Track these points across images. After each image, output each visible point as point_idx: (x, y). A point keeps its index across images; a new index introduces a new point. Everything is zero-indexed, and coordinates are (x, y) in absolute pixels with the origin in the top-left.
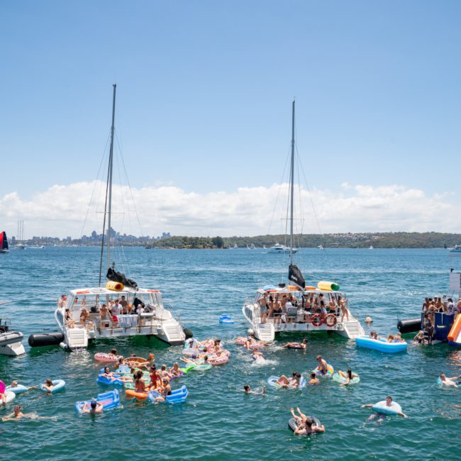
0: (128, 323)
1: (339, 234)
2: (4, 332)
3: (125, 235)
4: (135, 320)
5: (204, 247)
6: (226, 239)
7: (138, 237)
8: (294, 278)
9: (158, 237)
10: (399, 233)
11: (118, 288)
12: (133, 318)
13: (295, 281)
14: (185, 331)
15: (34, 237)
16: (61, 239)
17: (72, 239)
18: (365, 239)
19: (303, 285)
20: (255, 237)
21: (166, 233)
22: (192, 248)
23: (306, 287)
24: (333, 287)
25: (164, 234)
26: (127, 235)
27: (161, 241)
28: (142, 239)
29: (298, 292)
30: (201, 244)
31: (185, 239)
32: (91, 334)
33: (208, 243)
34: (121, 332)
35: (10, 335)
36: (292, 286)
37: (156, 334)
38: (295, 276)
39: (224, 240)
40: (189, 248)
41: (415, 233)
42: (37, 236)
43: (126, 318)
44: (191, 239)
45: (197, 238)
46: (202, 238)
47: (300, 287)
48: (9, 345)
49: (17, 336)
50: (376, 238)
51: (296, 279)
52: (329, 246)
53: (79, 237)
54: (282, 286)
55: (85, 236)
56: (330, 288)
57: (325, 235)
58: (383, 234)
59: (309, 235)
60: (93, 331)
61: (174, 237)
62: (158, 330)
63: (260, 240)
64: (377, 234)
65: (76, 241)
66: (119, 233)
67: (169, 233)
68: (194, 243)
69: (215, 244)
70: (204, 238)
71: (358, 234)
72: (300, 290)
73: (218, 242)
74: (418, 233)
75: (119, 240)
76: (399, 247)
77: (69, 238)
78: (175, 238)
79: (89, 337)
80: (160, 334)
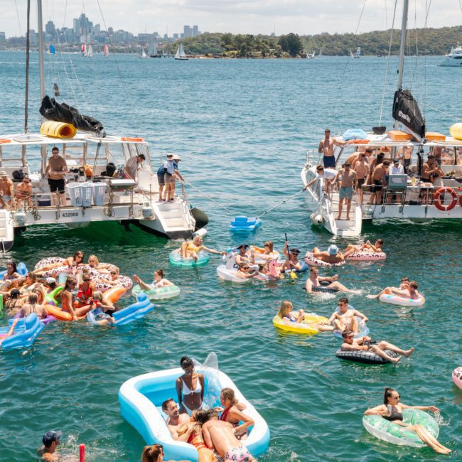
0: (88, 197)
3: (111, 29)
4: (101, 191)
5: (264, 55)
6: (307, 38)
9: (176, 35)
12: (96, 188)
13: (405, 122)
14: (194, 212)
20: (365, 35)
21: (191, 27)
22: (241, 56)
25: (186, 28)
26: (115, 30)
28: (143, 39)
30: (258, 49)
31: (227, 39)
32: (19, 219)
33: (272, 46)
34: (76, 214)
37: (141, 218)
38: (406, 112)
39: (303, 42)
40: (234, 56)
43: (84, 189)
44: (239, 39)
46: (260, 36)
60: (22, 214)
61: (207, 34)
62: (144, 212)
63: (374, 41)
66: (98, 26)
67: (196, 27)
68: (244, 47)
69: (284, 49)
70: (265, 37)
73: (291, 46)
75: (102, 40)
78: (208, 37)
79: (16, 225)
80: (148, 219)
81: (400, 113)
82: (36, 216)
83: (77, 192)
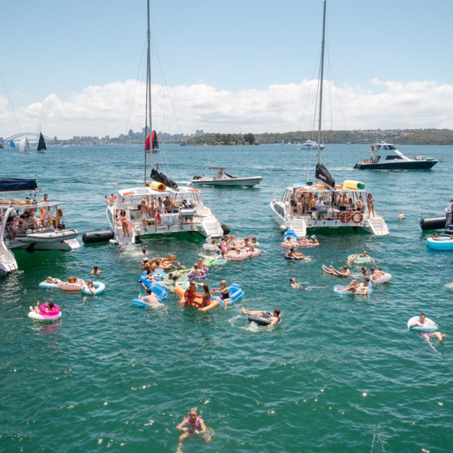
0: (170, 221)
1: (369, 131)
3: (160, 133)
4: (177, 218)
5: (236, 144)
6: (257, 135)
7: (172, 135)
8: (322, 177)
9: (192, 135)
10: (429, 130)
11: (161, 188)
12: (175, 216)
13: (323, 180)
14: (223, 227)
15: (75, 137)
16: (100, 138)
17: (110, 138)
18: (394, 136)
19: (333, 184)
20: (286, 134)
21: (200, 130)
22: (225, 144)
24: (359, 186)
26: (162, 133)
27: (194, 138)
28: (176, 136)
29: (326, 191)
30: (234, 141)
31: (218, 136)
32: (137, 232)
33: (240, 139)
34: (165, 229)
35: (67, 232)
36: (320, 185)
37: (197, 230)
38: (323, 175)
39: (256, 137)
40: (222, 144)
41: (445, 130)
43: (168, 217)
44: (224, 136)
45: (230, 135)
46: (234, 135)
49: (72, 233)
50: (406, 134)
51: (325, 179)
52: (358, 142)
53: (117, 136)
54: (310, 184)
55: (122, 135)
56: (356, 187)
57: (354, 131)
58: (412, 131)
59: (339, 131)
60: (139, 229)
62: (198, 227)
63: (290, 136)
64: (407, 131)
65: (114, 140)
67: (202, 131)
68: (226, 140)
69: (246, 141)
70: (237, 135)
71: (388, 131)
73: (250, 139)
76: (428, 144)
77: (108, 137)
78: (208, 135)
80: (200, 231)
81: (320, 175)
82: (146, 230)
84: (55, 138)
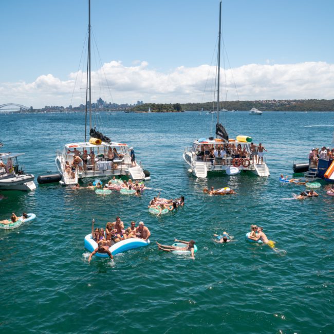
0: (105, 167)
1: (267, 101)
2: (21, 174)
3: (110, 103)
4: (110, 165)
5: (167, 111)
6: (183, 105)
7: (120, 105)
8: (220, 133)
9: (134, 105)
10: (311, 100)
12: (108, 163)
13: (220, 135)
14: (145, 172)
15: (46, 107)
16: (65, 108)
17: (73, 107)
18: (286, 105)
19: (227, 138)
20: (204, 103)
21: (140, 101)
22: (158, 112)
23: (229, 139)
24: (248, 140)
25: (138, 102)
26: (112, 103)
27: (136, 107)
28: (122, 106)
29: (223, 143)
30: (165, 109)
31: (153, 105)
32: (80, 175)
33: (170, 108)
34: (100, 173)
35: (25, 177)
36: (218, 139)
37: (125, 174)
39: (182, 106)
40: (156, 112)
41: (323, 100)
42: (48, 106)
43: (103, 164)
44: (158, 105)
45: (162, 105)
46: (166, 104)
47: (224, 140)
48: (25, 184)
49: (30, 177)
50: (294, 103)
51: (222, 134)
53: (78, 106)
54: (211, 139)
55: (82, 105)
56: (246, 141)
57: (256, 101)
58: (299, 101)
59: (244, 101)
61: (146, 104)
62: (126, 172)
63: (208, 106)
64: (295, 101)
65: (76, 109)
66: (106, 102)
67: (142, 102)
68: (160, 108)
69: (175, 109)
70: (168, 104)
71: (281, 101)
72: (224, 142)
73: (177, 107)
74: (326, 100)
75: (107, 107)
77: (71, 107)
79: (79, 177)
80: (127, 175)
82: (86, 174)
83: (101, 165)
84: (31, 107)
